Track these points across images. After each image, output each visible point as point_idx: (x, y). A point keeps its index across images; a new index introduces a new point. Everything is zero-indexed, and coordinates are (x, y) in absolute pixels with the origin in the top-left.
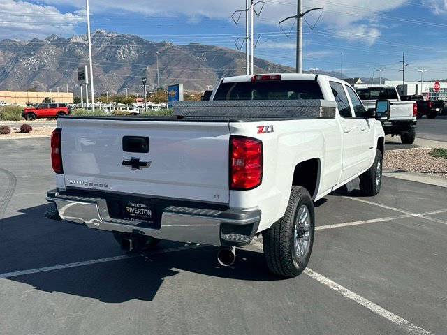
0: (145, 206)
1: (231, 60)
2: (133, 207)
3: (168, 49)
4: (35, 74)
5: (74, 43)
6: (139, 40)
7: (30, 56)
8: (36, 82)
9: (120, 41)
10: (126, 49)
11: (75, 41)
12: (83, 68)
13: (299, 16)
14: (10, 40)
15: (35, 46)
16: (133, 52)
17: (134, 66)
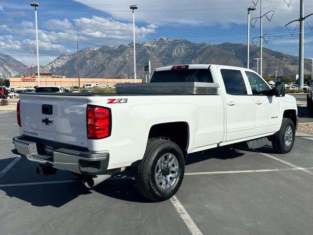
3: (207, 47)
4: (121, 68)
5: (145, 47)
6: (187, 43)
7: (118, 56)
8: (122, 72)
9: (175, 44)
10: (178, 49)
11: (146, 45)
12: (148, 63)
13: (301, 19)
14: (107, 46)
15: (121, 50)
16: (183, 51)
17: (183, 61)
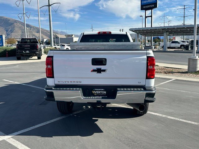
0: (103, 90)
1: (12, 24)
2: (96, 91)
13: (49, 5)
